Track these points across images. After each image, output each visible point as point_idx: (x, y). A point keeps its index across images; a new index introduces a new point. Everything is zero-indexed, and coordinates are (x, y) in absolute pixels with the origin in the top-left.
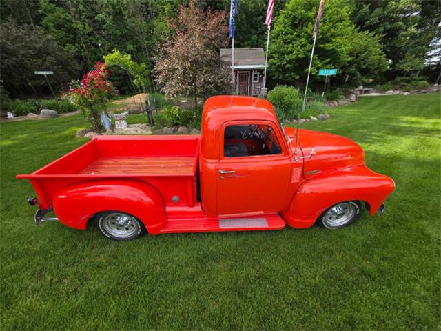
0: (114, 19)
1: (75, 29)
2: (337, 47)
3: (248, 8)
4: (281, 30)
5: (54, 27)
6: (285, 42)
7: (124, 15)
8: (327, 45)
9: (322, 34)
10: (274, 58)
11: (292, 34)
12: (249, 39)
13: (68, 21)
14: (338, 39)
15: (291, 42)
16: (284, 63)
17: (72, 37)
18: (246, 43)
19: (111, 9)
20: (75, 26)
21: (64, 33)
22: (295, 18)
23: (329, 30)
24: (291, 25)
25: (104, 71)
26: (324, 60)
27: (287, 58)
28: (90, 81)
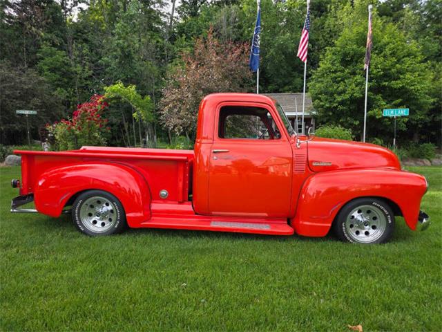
0: (120, 63)
1: (72, 73)
2: (407, 84)
3: (287, 48)
4: (329, 68)
5: (49, 70)
6: (335, 80)
7: (133, 58)
8: (393, 82)
9: (384, 70)
10: (320, 99)
11: (343, 71)
12: (290, 83)
13: (67, 64)
14: (408, 75)
15: (343, 80)
16: (335, 105)
17: (66, 80)
18: (286, 88)
19: (120, 53)
20: (73, 69)
21: (59, 76)
22: (345, 55)
23: (393, 66)
24: (340, 62)
25: (101, 103)
26: (392, 101)
27: (339, 99)
28: (83, 111)
